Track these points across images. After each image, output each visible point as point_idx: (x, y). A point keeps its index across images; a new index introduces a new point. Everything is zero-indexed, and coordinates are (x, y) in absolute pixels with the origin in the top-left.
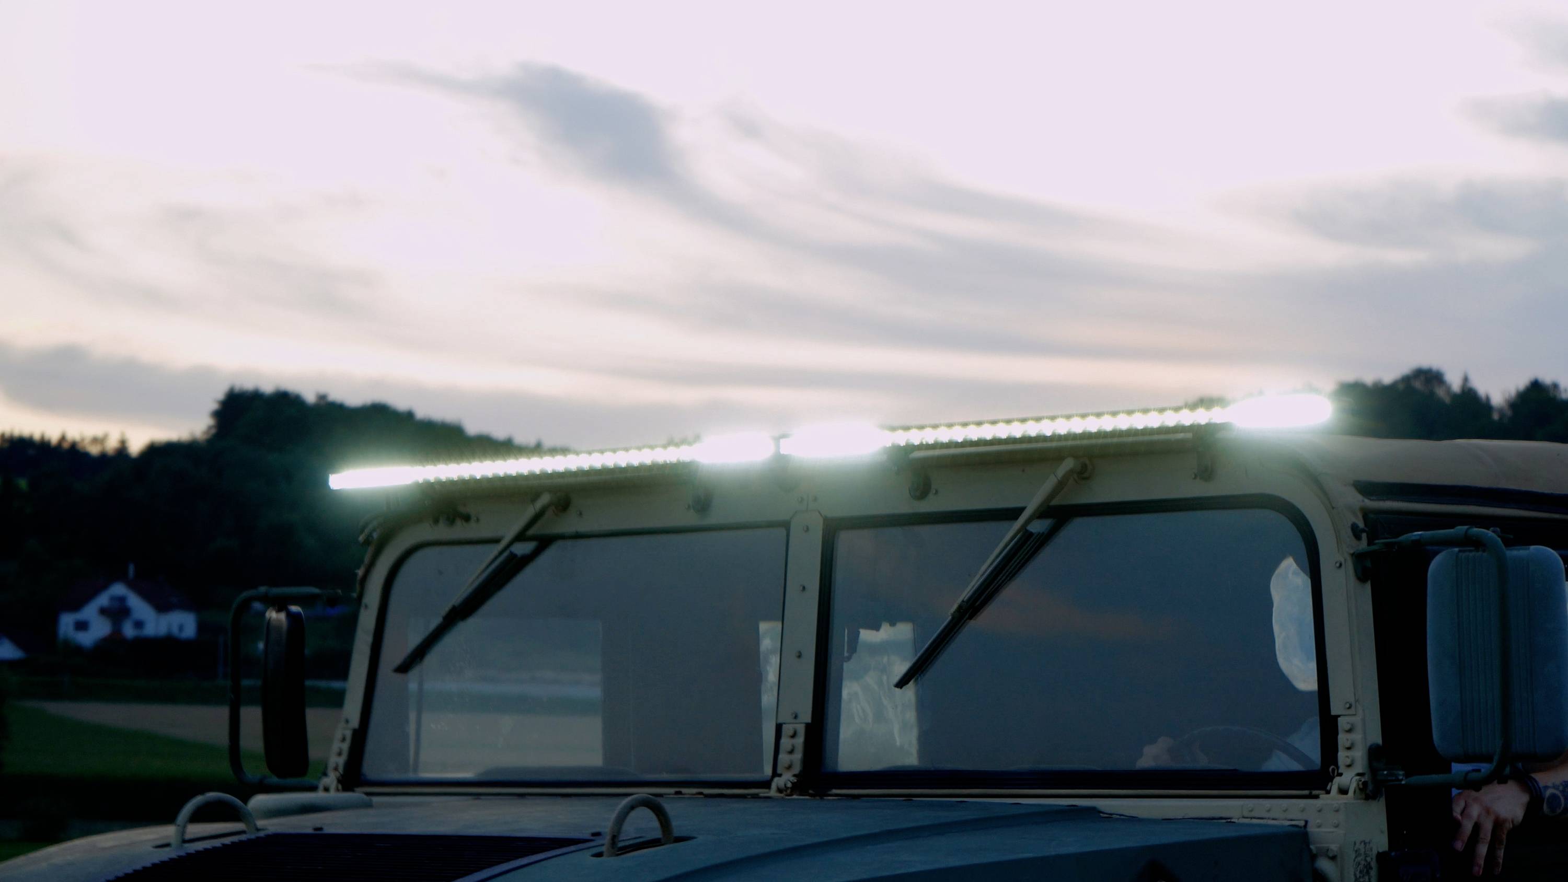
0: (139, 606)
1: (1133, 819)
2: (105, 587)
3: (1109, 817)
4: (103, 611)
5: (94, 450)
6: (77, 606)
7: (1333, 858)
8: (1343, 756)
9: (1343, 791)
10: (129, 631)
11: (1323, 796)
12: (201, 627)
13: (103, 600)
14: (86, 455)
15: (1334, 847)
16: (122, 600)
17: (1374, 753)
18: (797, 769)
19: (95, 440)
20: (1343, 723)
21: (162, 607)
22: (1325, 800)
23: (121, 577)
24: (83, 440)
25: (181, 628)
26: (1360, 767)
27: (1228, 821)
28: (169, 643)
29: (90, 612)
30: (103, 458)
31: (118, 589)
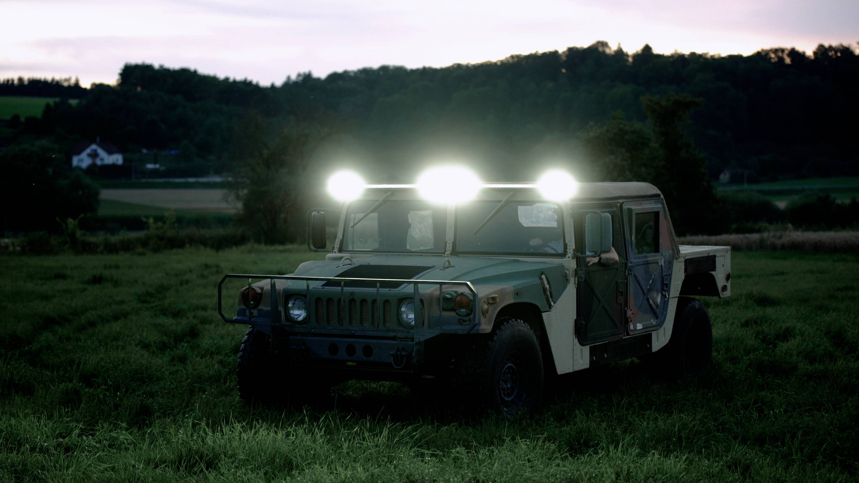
0: (101, 153)
1: (526, 262)
2: (88, 146)
3: (522, 262)
4: (89, 155)
5: (66, 84)
6: (79, 153)
7: (568, 270)
8: (568, 251)
9: (569, 257)
10: (99, 162)
11: (565, 258)
12: (125, 160)
13: (88, 151)
14: (63, 87)
15: (568, 268)
16: (95, 151)
17: (574, 250)
18: (451, 250)
19: (66, 80)
20: (568, 245)
21: (110, 152)
22: (565, 259)
23: (94, 142)
24: (61, 81)
25: (117, 160)
26: (572, 252)
27: (546, 263)
28: (114, 166)
29: (84, 155)
30: (69, 87)
31: (94, 147)
